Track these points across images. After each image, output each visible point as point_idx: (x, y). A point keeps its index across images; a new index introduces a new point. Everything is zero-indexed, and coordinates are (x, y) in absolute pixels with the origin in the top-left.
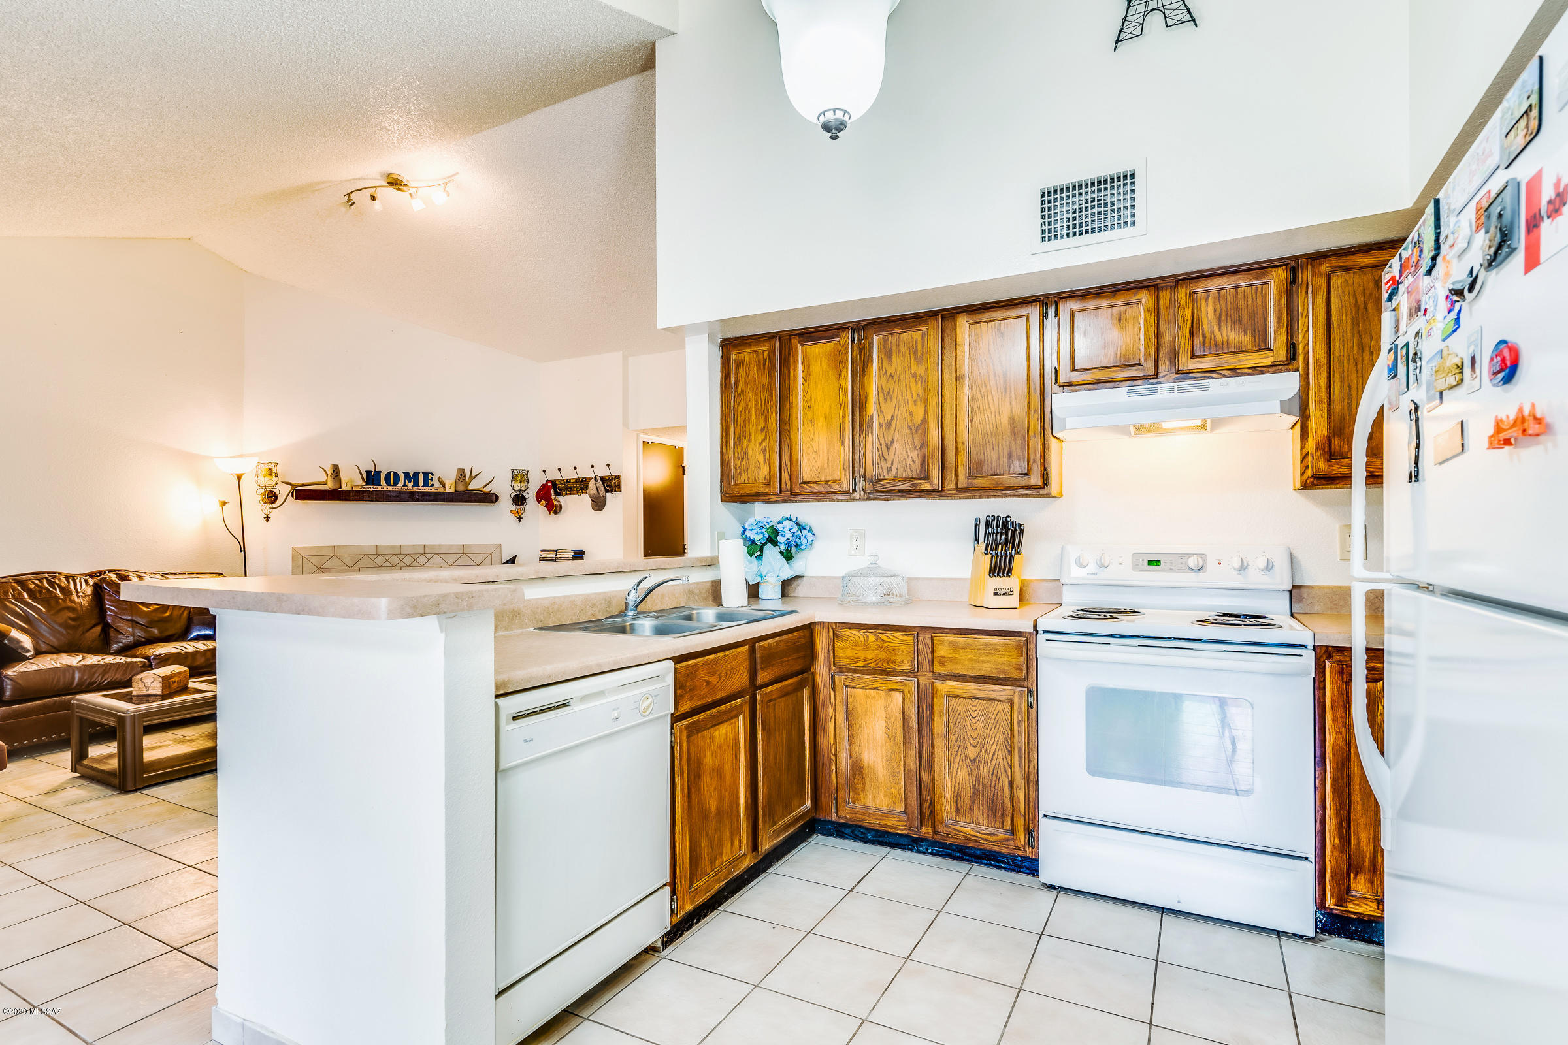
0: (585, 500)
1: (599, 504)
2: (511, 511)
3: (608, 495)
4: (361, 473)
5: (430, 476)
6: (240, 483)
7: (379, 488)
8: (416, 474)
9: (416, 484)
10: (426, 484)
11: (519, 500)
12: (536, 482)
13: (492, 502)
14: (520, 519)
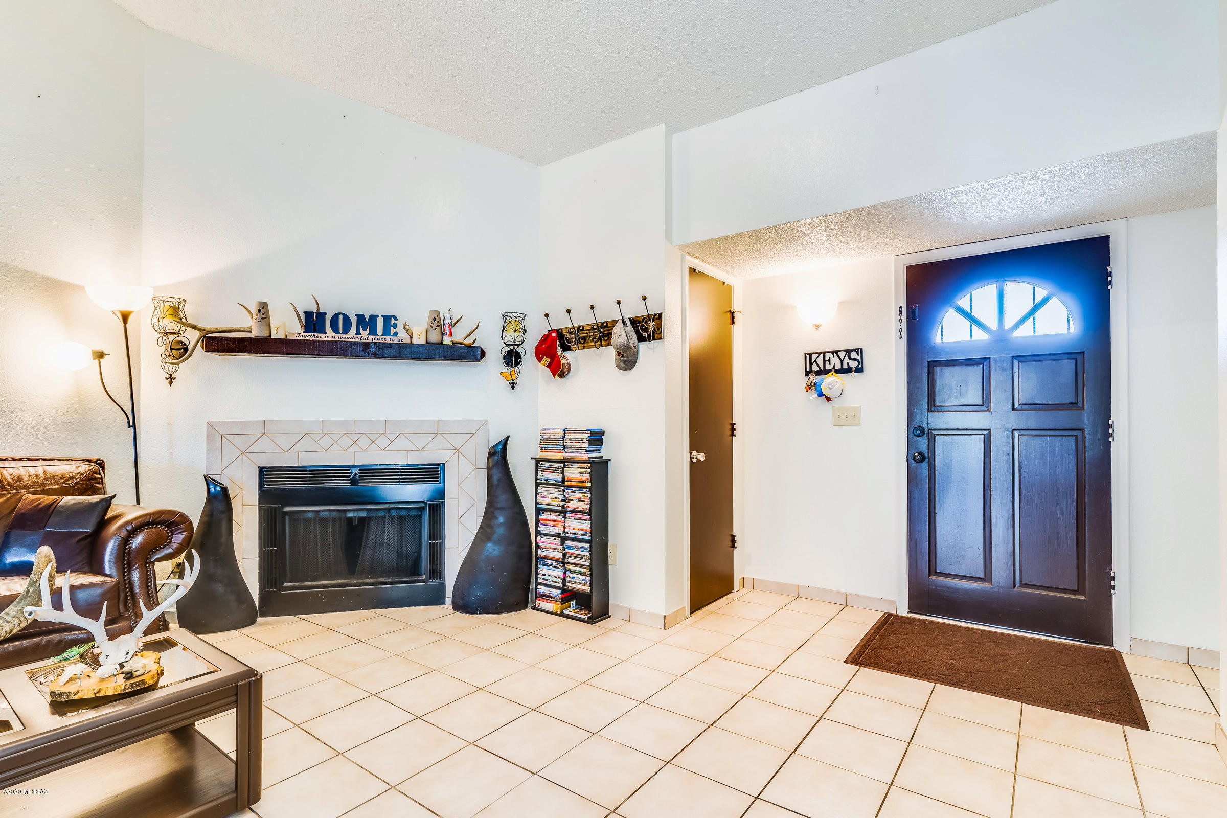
0: (609, 353)
1: (627, 359)
2: (501, 374)
3: (642, 346)
4: (298, 315)
5: (393, 321)
6: (127, 325)
7: (322, 337)
8: (373, 318)
9: (373, 332)
10: (386, 332)
11: (513, 358)
12: (536, 332)
13: (476, 359)
14: (513, 385)
